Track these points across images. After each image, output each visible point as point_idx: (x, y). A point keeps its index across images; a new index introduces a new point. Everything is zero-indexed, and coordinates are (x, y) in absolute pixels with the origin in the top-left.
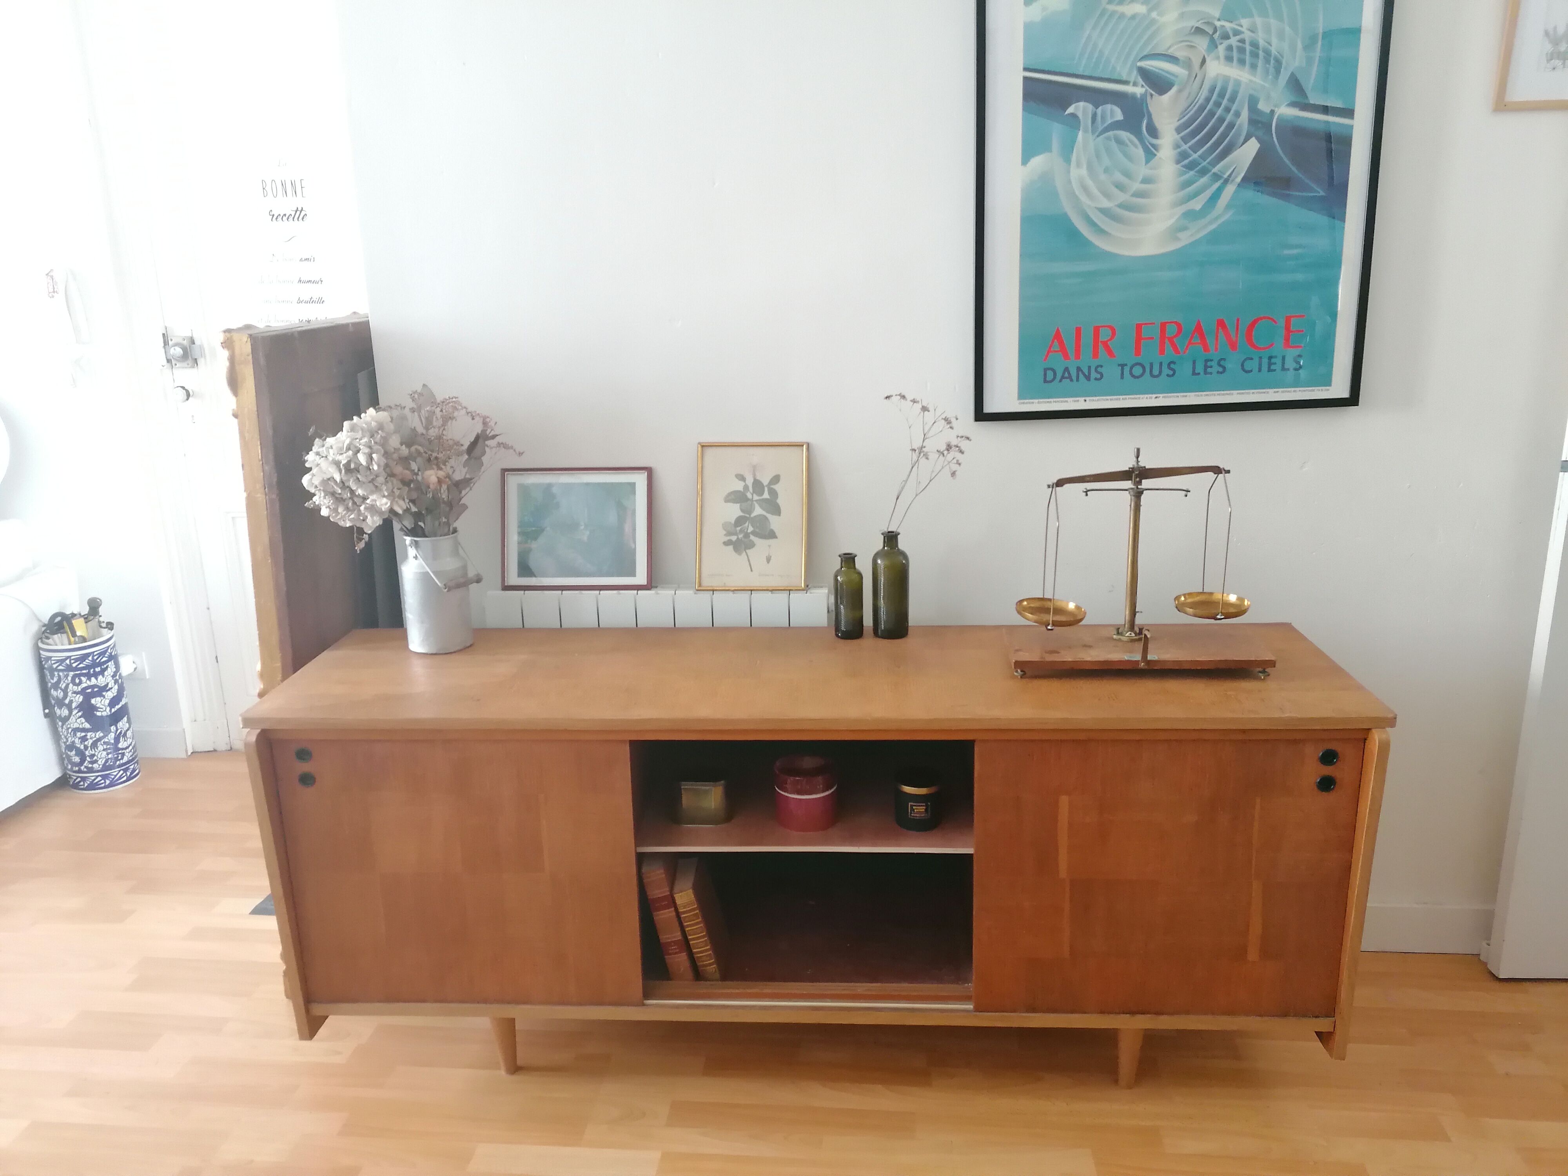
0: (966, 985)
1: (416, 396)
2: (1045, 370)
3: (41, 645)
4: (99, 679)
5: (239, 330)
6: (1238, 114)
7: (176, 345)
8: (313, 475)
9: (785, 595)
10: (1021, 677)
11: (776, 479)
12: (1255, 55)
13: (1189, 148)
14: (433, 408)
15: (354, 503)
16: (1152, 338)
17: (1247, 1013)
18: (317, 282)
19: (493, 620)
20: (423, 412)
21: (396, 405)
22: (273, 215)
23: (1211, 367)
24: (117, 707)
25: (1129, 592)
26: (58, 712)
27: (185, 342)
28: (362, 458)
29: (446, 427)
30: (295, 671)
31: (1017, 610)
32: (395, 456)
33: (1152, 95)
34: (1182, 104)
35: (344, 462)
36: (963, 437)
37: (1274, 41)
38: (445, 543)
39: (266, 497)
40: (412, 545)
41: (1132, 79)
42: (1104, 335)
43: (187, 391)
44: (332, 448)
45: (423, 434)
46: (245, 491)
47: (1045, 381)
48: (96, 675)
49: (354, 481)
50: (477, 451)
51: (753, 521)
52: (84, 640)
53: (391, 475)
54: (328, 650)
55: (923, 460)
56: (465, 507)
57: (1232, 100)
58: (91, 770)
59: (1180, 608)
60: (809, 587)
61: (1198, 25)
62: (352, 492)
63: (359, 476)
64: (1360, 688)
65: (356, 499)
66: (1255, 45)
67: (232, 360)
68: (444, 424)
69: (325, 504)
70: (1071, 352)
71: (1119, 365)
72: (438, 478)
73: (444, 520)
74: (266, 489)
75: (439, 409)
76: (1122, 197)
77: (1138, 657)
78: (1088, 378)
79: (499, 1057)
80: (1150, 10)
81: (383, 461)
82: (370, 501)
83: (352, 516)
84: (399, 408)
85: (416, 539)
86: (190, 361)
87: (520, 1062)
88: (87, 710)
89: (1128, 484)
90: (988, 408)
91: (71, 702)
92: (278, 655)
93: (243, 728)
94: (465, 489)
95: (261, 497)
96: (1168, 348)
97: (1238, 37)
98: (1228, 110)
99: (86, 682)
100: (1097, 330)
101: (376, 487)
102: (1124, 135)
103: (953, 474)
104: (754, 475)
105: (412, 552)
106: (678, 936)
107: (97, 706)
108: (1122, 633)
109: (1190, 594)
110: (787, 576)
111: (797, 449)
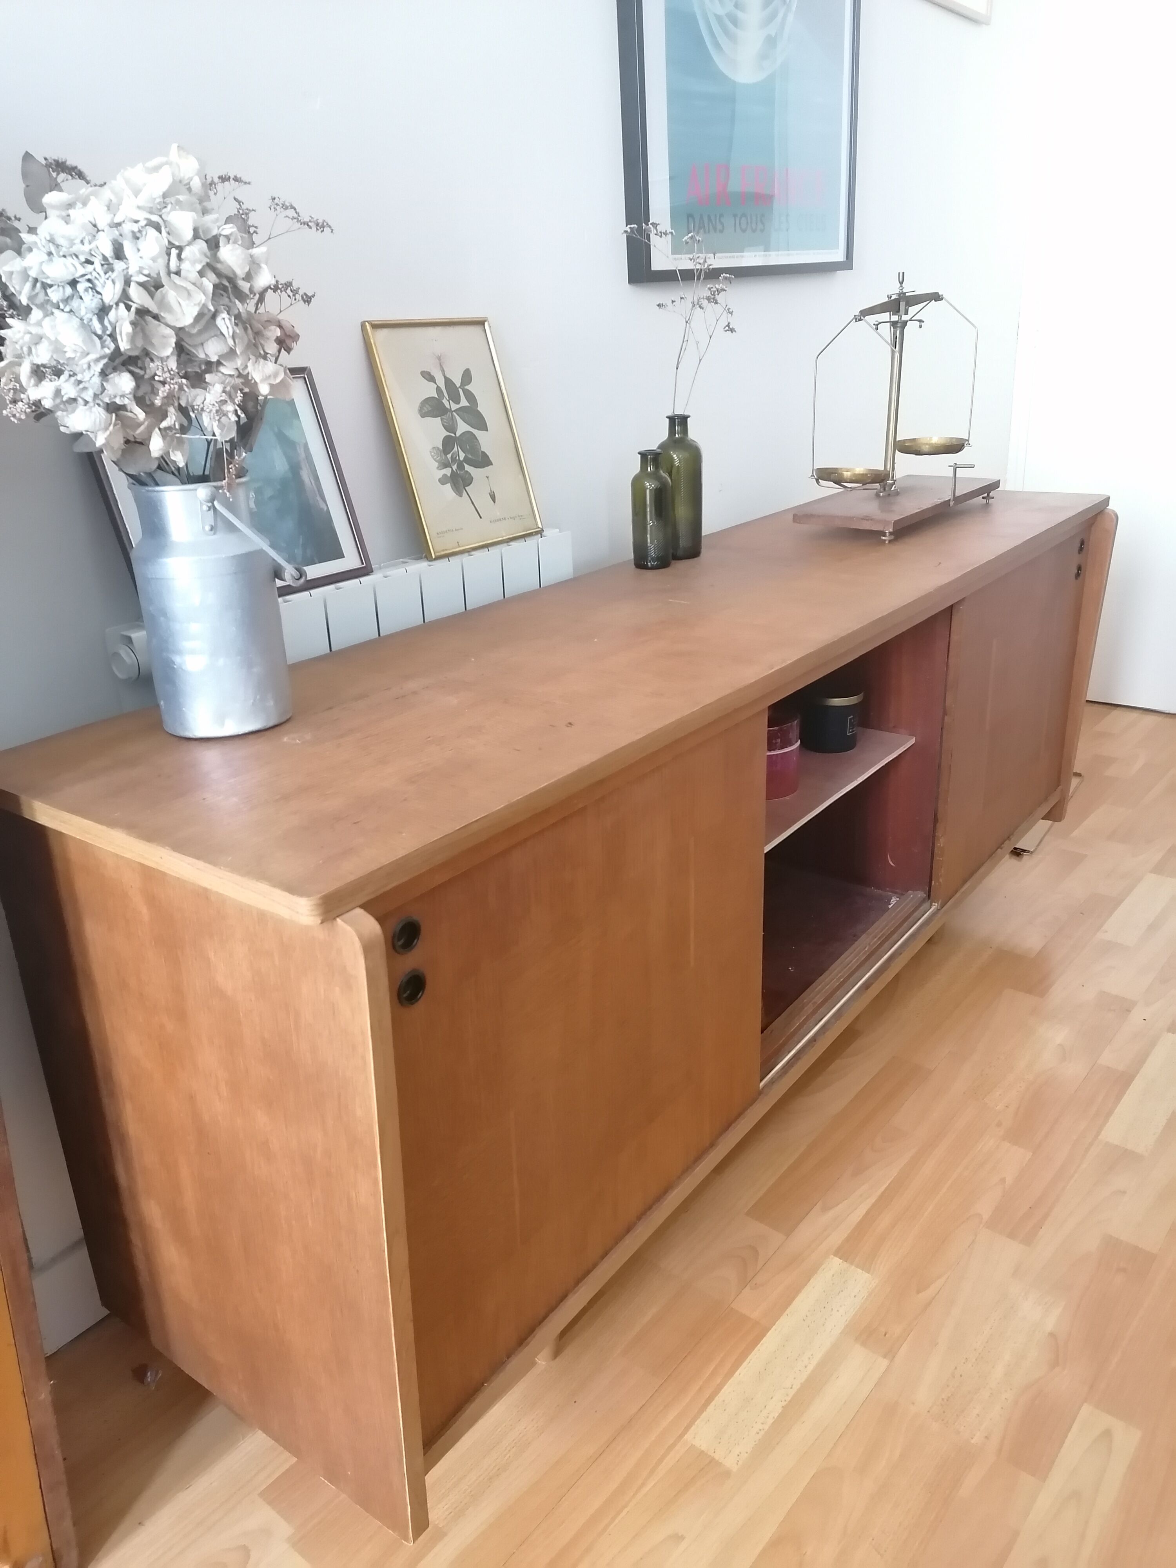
11: (467, 375)
42: (723, 177)
51: (461, 442)
60: (543, 527)
78: (715, 229)
90: (659, 266)
100: (718, 169)
103: (728, 328)
104: (443, 372)
110: (519, 516)
111: (478, 329)
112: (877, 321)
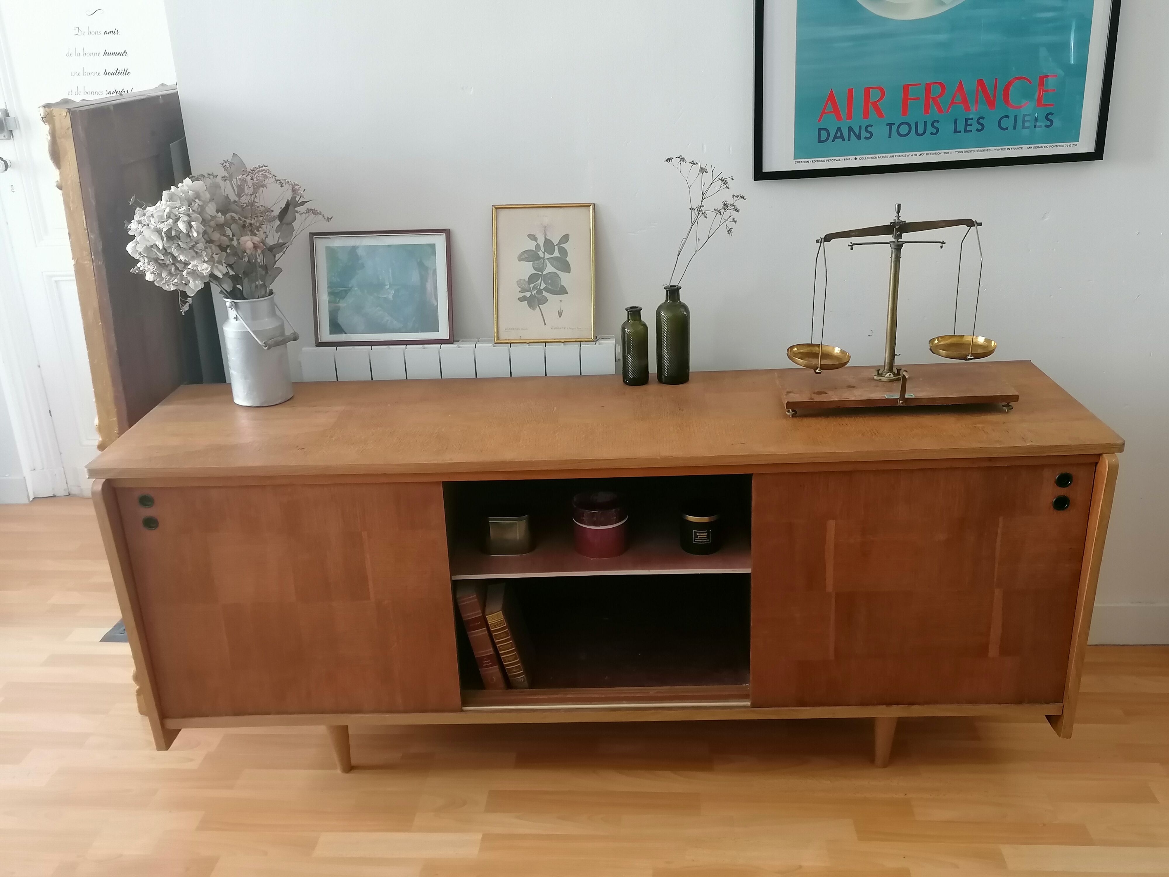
0: (744, 685)
1: (227, 165)
2: (820, 130)
5: (57, 104)
8: (137, 243)
9: (576, 346)
10: (792, 417)
11: (565, 238)
14: (244, 176)
15: (177, 268)
16: (918, 99)
17: (987, 702)
18: (121, 54)
19: (309, 374)
20: (234, 180)
21: (209, 174)
23: (971, 125)
25: (889, 338)
28: (182, 226)
29: (257, 195)
30: (130, 426)
31: (788, 355)
32: (213, 223)
35: (165, 230)
36: (738, 196)
38: (263, 304)
39: (93, 263)
40: (232, 307)
42: (875, 96)
43: (5, 162)
44: (153, 217)
45: (235, 201)
46: (73, 259)
47: (820, 141)
49: (176, 247)
50: (288, 217)
51: (545, 278)
53: (210, 241)
54: (159, 405)
55: (701, 218)
56: (280, 270)
59: (934, 350)
60: (598, 338)
62: (174, 258)
63: (179, 243)
64: (1092, 418)
65: (177, 265)
67: (53, 134)
68: (255, 192)
69: (149, 269)
70: (844, 114)
71: (887, 125)
72: (254, 244)
73: (261, 282)
74: (93, 257)
75: (249, 177)
77: (896, 396)
78: (859, 138)
79: (335, 757)
81: (202, 228)
82: (192, 267)
83: (176, 281)
84: (212, 177)
85: (235, 301)
86: (6, 133)
87: (354, 762)
89: (889, 238)
90: (767, 168)
92: (114, 411)
93: (88, 478)
94: (279, 253)
95: (88, 263)
96: (933, 109)
100: (867, 91)
101: (197, 253)
103: (730, 231)
104: (545, 235)
105: (232, 313)
106: (490, 651)
108: (882, 374)
109: (942, 337)
110: (578, 328)
111: (585, 210)
112: (851, 243)
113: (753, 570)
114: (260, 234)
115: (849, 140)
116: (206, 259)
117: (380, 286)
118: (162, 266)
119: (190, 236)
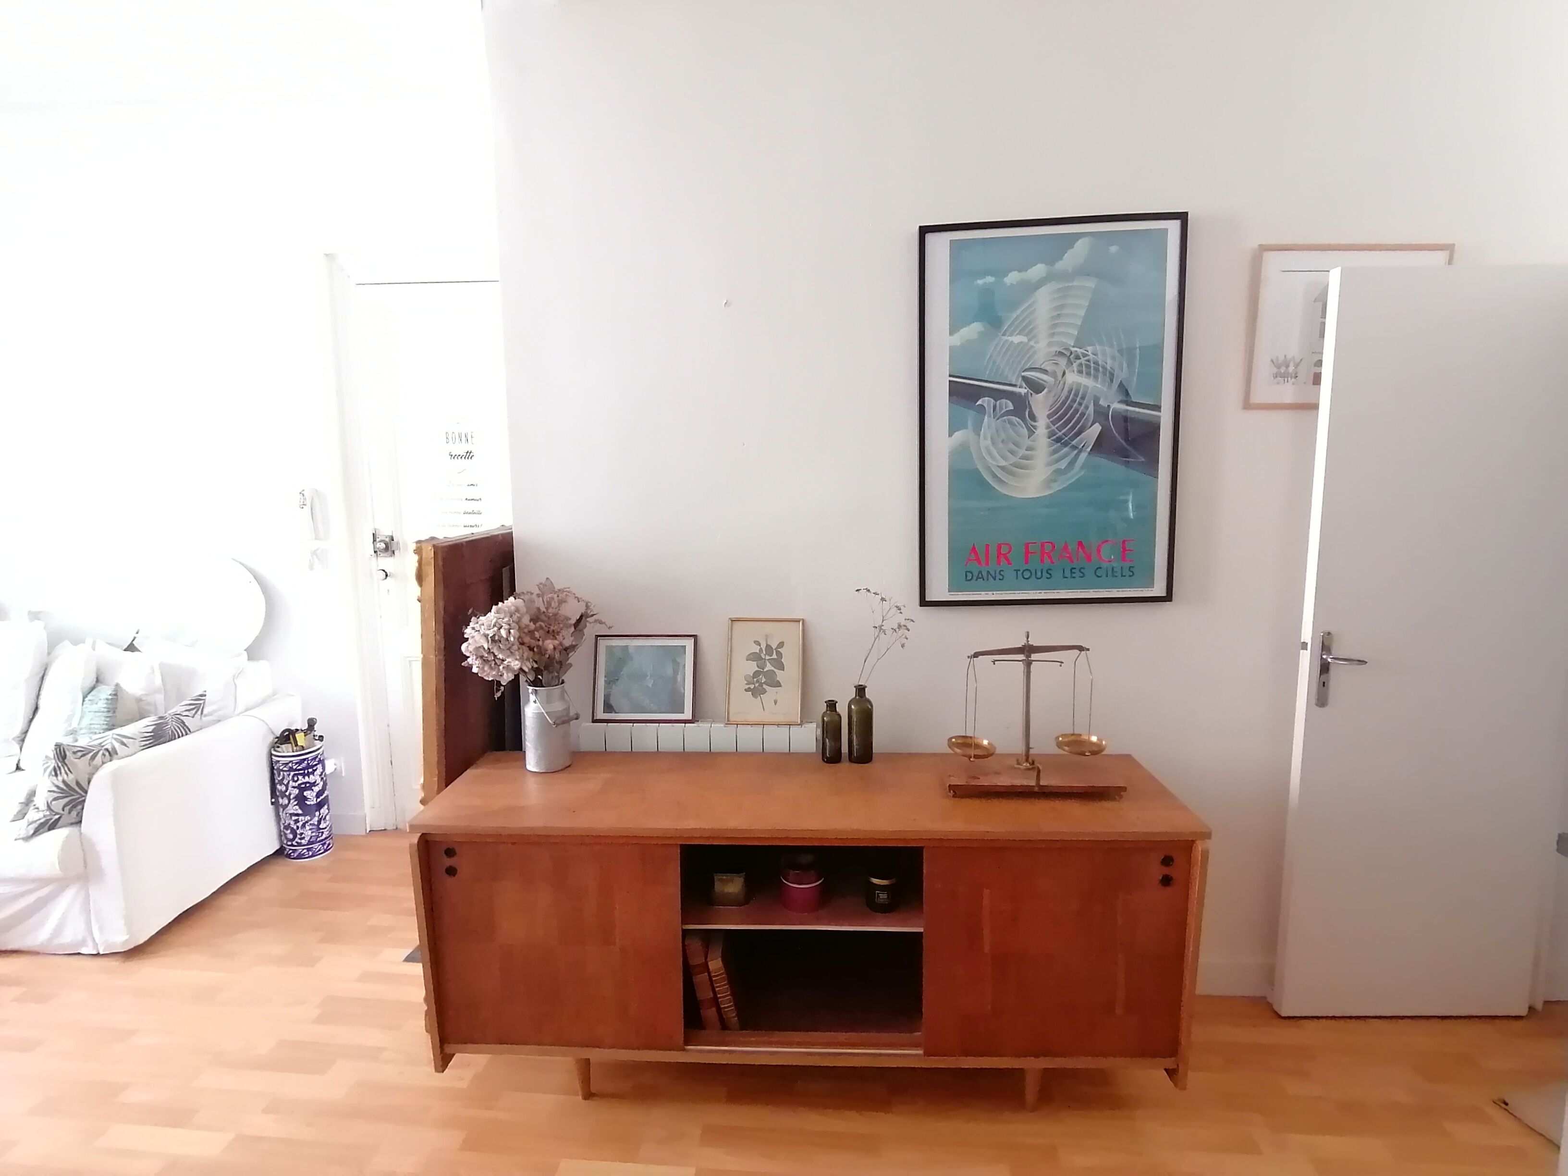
0: (917, 1035)
1: (542, 586)
2: (966, 572)
3: (273, 752)
4: (310, 777)
5: (427, 540)
6: (1087, 408)
7: (381, 541)
8: (469, 644)
9: (786, 728)
10: (953, 797)
11: (781, 645)
12: (1097, 370)
13: (1057, 428)
14: (552, 594)
15: (496, 664)
16: (1036, 553)
18: (478, 500)
19: (585, 745)
20: (545, 597)
21: (527, 593)
22: (452, 455)
23: (1074, 573)
24: (322, 798)
25: (1024, 732)
26: (281, 800)
27: (387, 540)
28: (503, 632)
29: (561, 608)
30: (447, 786)
31: (948, 745)
32: (526, 630)
33: (1031, 394)
34: (1051, 400)
35: (491, 635)
36: (908, 619)
37: (1109, 361)
38: (556, 690)
39: (436, 658)
40: (532, 693)
41: (1018, 384)
42: (1004, 550)
43: (386, 573)
44: (483, 624)
45: (544, 612)
46: (422, 653)
47: (967, 580)
48: (308, 774)
49: (497, 649)
50: (581, 625)
52: (303, 748)
53: (522, 644)
54: (470, 768)
55: (882, 635)
56: (571, 665)
57: (1083, 398)
58: (299, 844)
59: (1059, 745)
60: (803, 722)
61: (1059, 350)
62: (495, 656)
63: (501, 645)
65: (496, 660)
66: (1096, 363)
67: (420, 562)
68: (559, 606)
69: (476, 664)
70: (983, 561)
71: (1015, 570)
72: (554, 646)
73: (556, 674)
74: (437, 652)
75: (556, 595)
76: (1013, 459)
77: (1033, 783)
78: (994, 579)
79: (577, 1085)
80: (1029, 340)
81: (518, 634)
82: (507, 663)
83: (494, 673)
84: (529, 594)
85: (536, 688)
86: (390, 553)
87: (592, 1090)
88: (301, 800)
89: (1021, 657)
91: (290, 794)
92: (436, 772)
93: (409, 831)
94: (571, 652)
95: (432, 658)
96: (1046, 559)
97: (1086, 358)
98: (1080, 404)
99: (301, 780)
100: (999, 547)
101: (511, 652)
102: (1014, 419)
103: (903, 646)
104: (767, 642)
105: (532, 697)
106: (710, 995)
107: (308, 797)
108: (1021, 762)
109: (1065, 735)
110: (788, 714)
111: (796, 624)
112: (994, 660)
113: (924, 930)
114: (560, 637)
115: (988, 580)
116: (518, 658)
117: (643, 677)
118: (485, 661)
119: (508, 640)
